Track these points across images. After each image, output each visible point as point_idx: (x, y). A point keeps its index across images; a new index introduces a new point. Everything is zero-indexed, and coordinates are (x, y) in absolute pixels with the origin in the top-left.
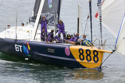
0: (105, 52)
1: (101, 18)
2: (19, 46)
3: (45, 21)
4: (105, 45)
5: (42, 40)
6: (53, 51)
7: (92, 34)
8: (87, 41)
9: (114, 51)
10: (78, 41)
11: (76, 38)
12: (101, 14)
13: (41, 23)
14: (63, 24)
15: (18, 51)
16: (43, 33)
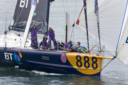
0: (104, 58)
1: (99, 25)
2: (9, 54)
3: (35, 29)
4: (104, 51)
5: (34, 48)
6: (47, 58)
7: (88, 41)
8: (83, 48)
9: (115, 57)
10: (73, 48)
11: (70, 45)
12: (99, 21)
13: (31, 31)
14: (53, 32)
15: (8, 59)
16: (35, 41)
